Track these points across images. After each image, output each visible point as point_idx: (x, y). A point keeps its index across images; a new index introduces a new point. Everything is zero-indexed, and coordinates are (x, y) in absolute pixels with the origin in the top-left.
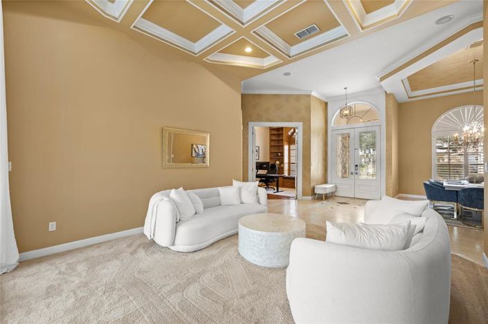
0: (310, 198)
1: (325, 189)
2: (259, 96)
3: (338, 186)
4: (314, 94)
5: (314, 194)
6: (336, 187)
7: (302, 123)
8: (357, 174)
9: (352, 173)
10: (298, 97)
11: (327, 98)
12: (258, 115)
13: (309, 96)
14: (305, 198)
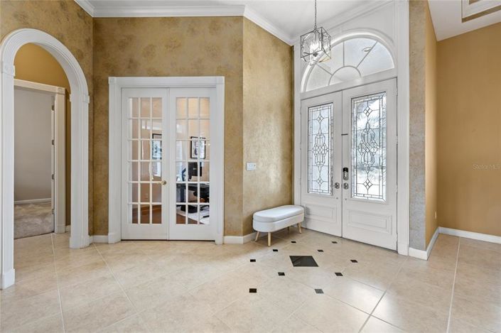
0: (240, 239)
1: (273, 220)
2: (133, 20)
3: (313, 210)
4: (248, 14)
5: (249, 229)
6: (307, 212)
7: (223, 78)
8: (346, 186)
9: (337, 186)
10: (215, 23)
11: (292, 35)
12: (131, 61)
13: (239, 19)
14: (229, 239)
